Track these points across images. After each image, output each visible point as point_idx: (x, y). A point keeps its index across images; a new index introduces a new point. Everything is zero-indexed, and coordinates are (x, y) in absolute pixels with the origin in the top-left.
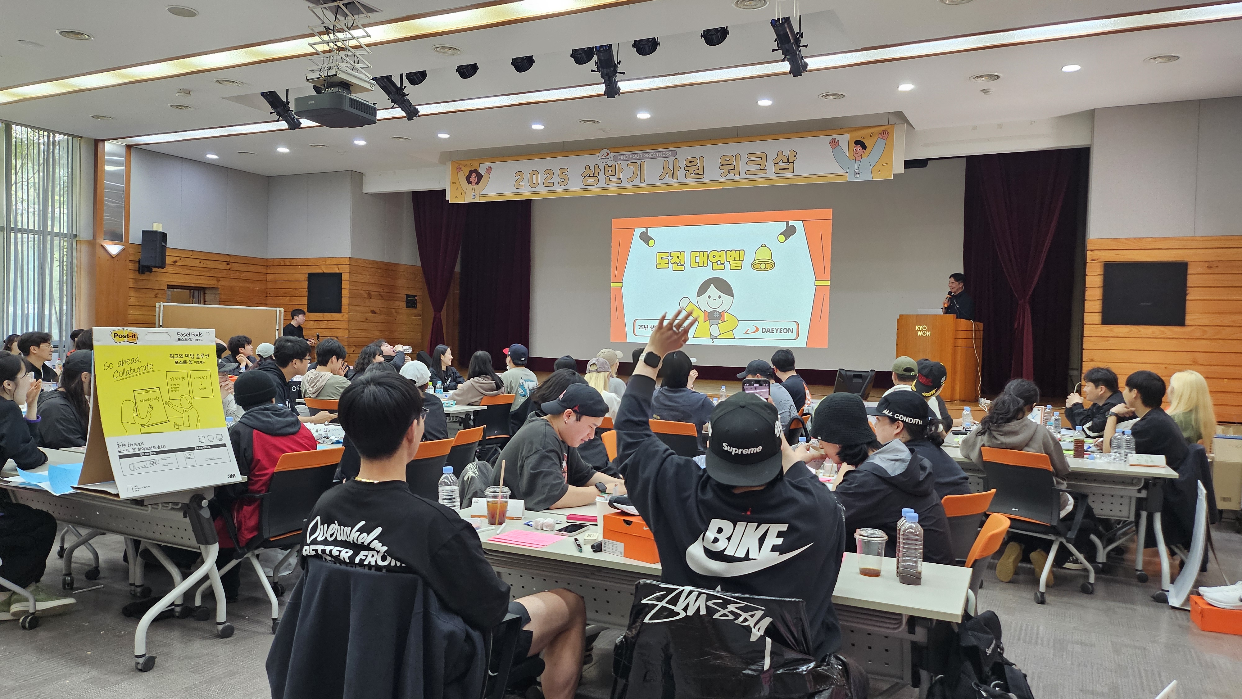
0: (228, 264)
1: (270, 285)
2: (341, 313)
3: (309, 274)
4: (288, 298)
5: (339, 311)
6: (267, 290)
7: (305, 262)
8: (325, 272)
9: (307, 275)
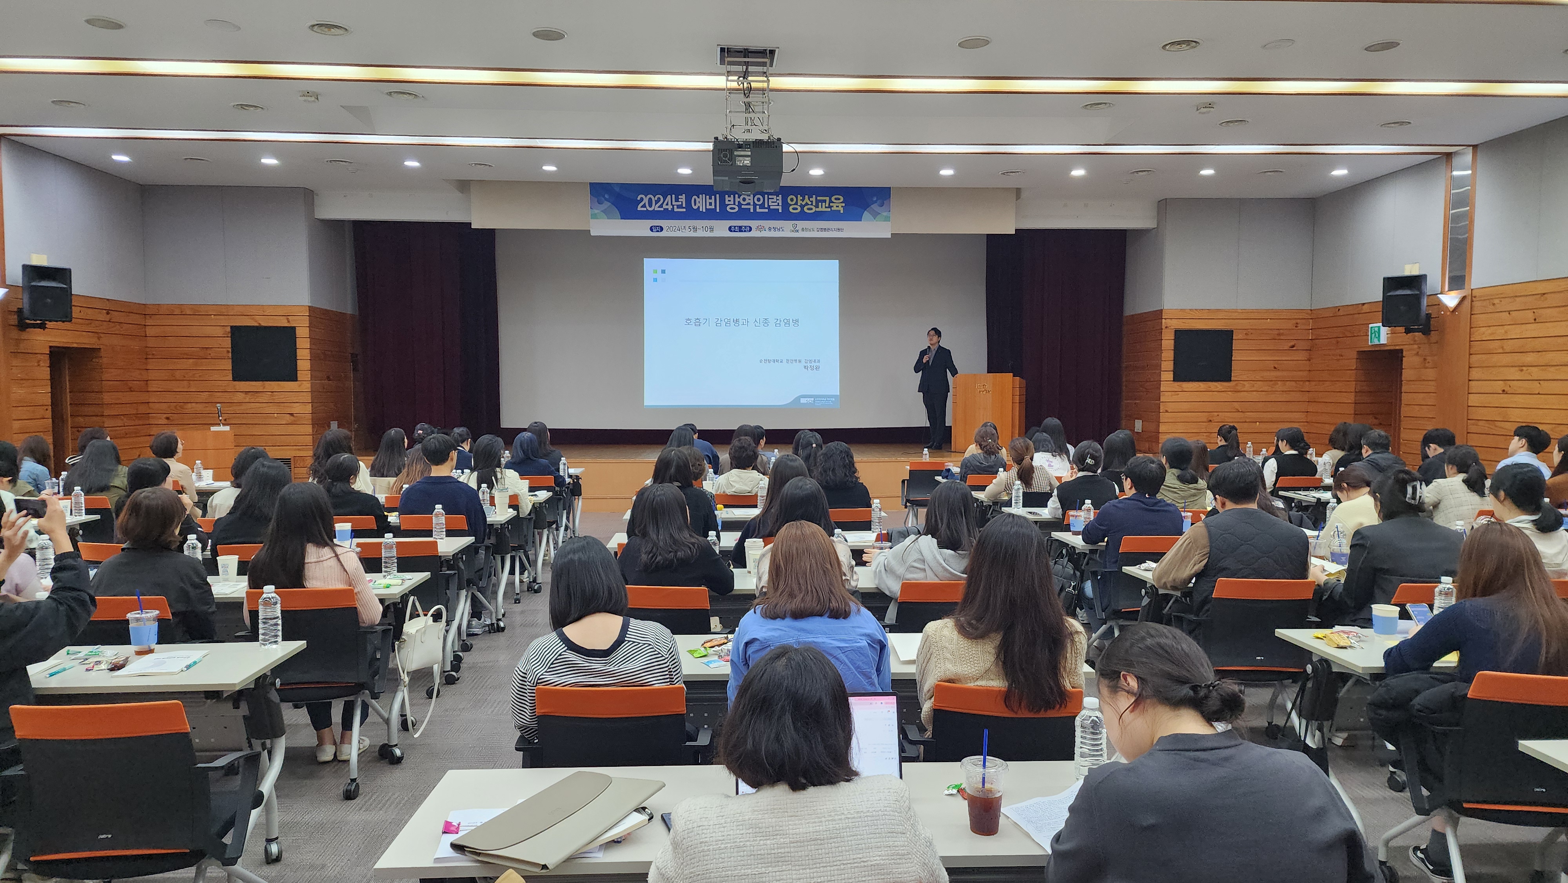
0: (108, 313)
1: (151, 343)
2: (297, 381)
3: (232, 327)
4: (191, 360)
5: (295, 379)
6: (148, 350)
7: (222, 311)
8: (264, 324)
9: (229, 329)
